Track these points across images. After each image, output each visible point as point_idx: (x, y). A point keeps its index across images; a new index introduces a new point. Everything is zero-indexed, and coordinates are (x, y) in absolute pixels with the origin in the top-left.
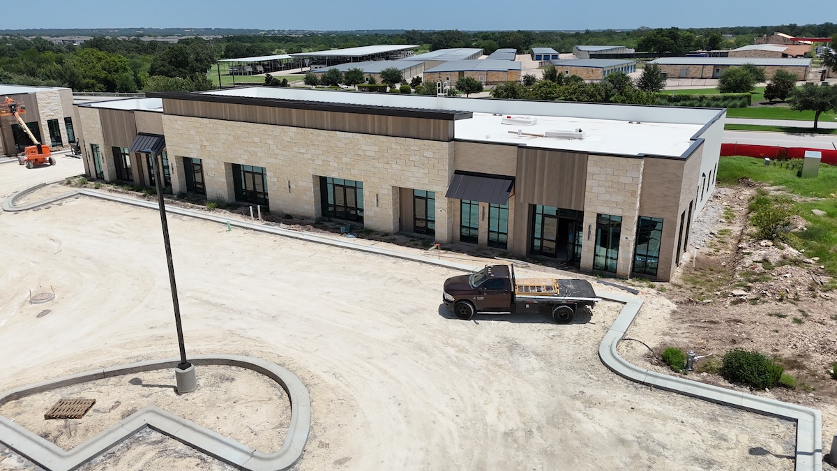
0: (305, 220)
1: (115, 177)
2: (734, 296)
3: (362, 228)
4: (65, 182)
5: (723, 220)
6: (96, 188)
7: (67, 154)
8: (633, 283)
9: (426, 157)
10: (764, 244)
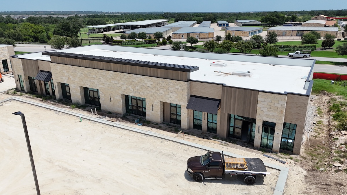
0: (118, 115)
1: (29, 90)
2: (335, 167)
3: (145, 119)
4: (6, 92)
5: (318, 115)
6: (20, 96)
7: (10, 76)
8: (281, 156)
9: (177, 89)
10: (343, 133)
